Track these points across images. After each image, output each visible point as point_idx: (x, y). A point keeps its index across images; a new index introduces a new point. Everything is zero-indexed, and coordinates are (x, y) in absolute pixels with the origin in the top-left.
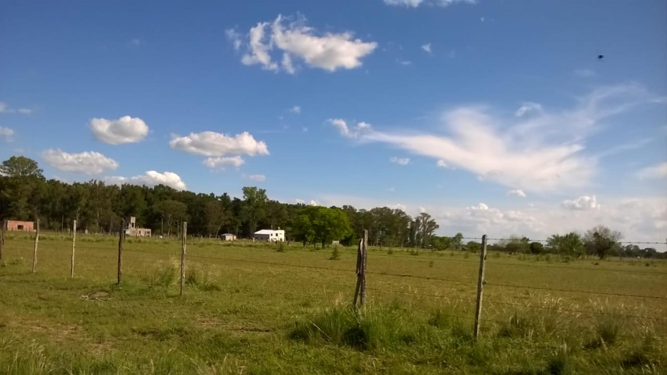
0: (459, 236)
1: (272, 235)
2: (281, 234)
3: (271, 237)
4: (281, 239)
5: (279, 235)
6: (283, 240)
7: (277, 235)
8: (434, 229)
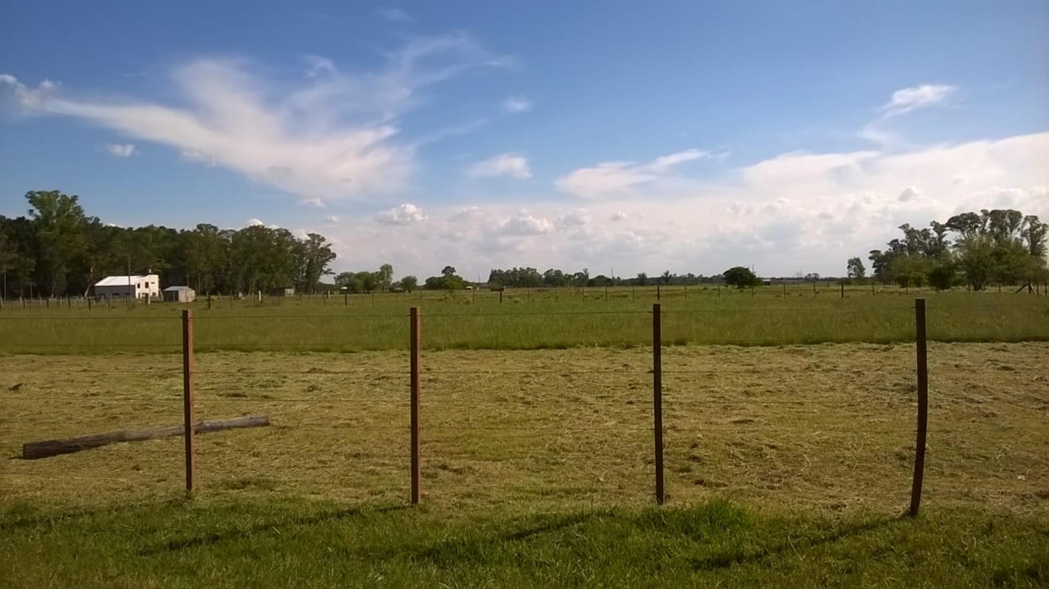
0: (387, 270)
1: (139, 286)
2: (153, 283)
3: (138, 291)
4: (154, 294)
5: (150, 285)
6: (157, 295)
7: (147, 285)
8: (327, 260)
